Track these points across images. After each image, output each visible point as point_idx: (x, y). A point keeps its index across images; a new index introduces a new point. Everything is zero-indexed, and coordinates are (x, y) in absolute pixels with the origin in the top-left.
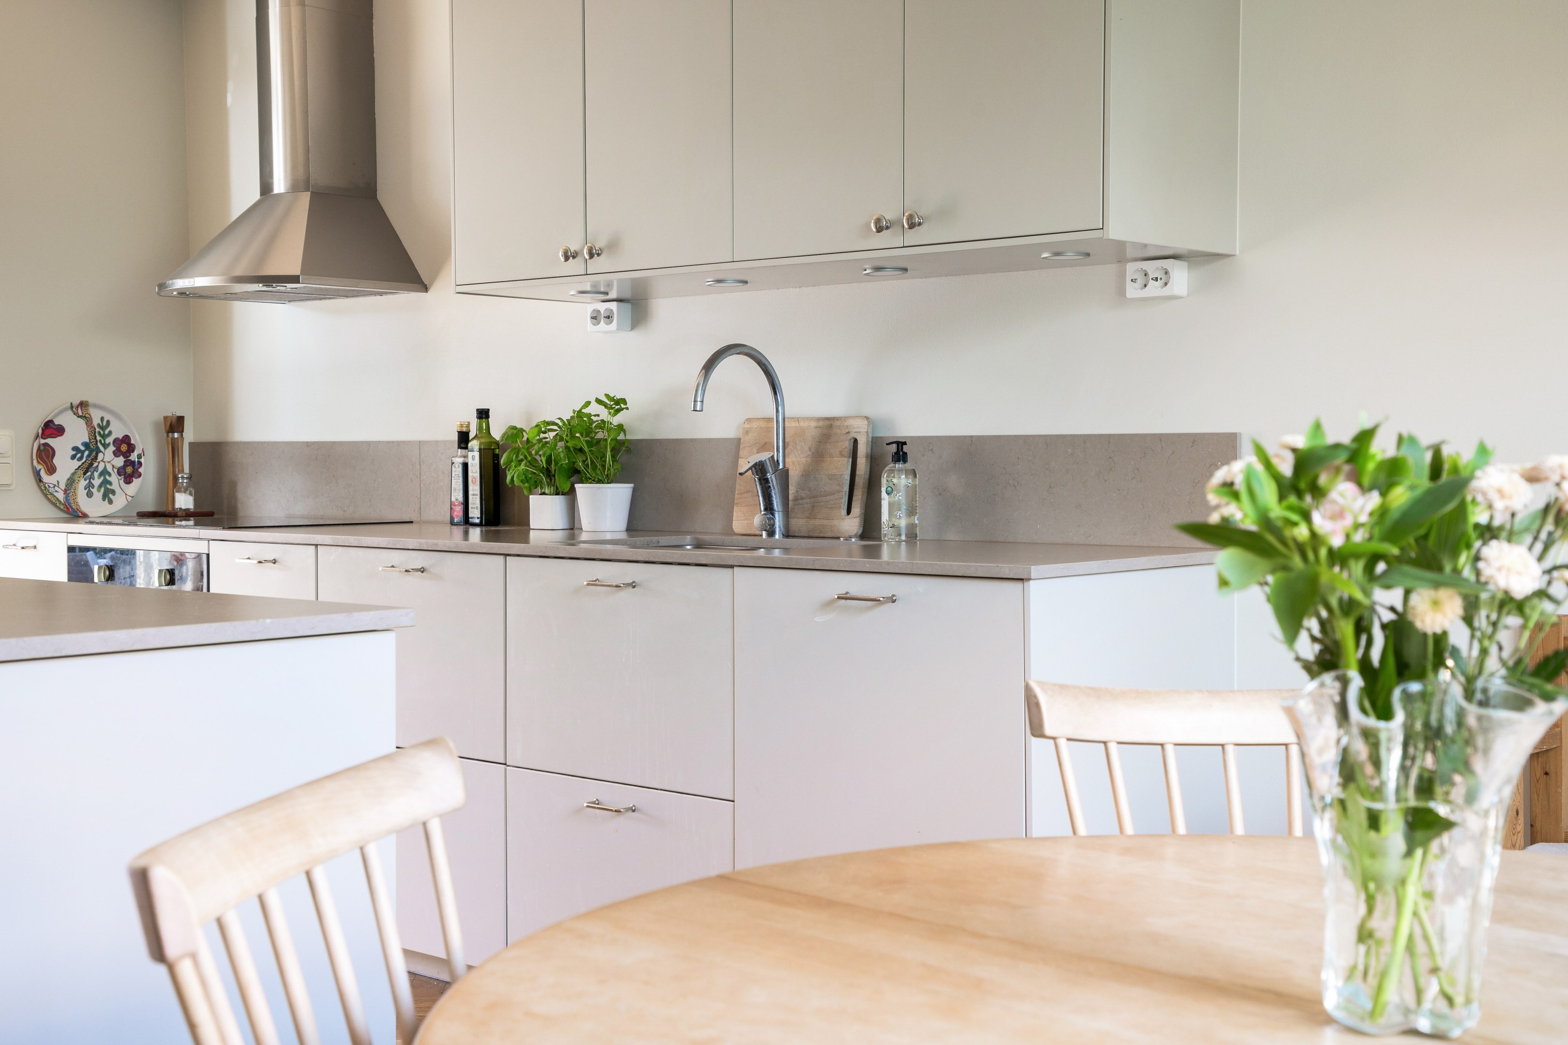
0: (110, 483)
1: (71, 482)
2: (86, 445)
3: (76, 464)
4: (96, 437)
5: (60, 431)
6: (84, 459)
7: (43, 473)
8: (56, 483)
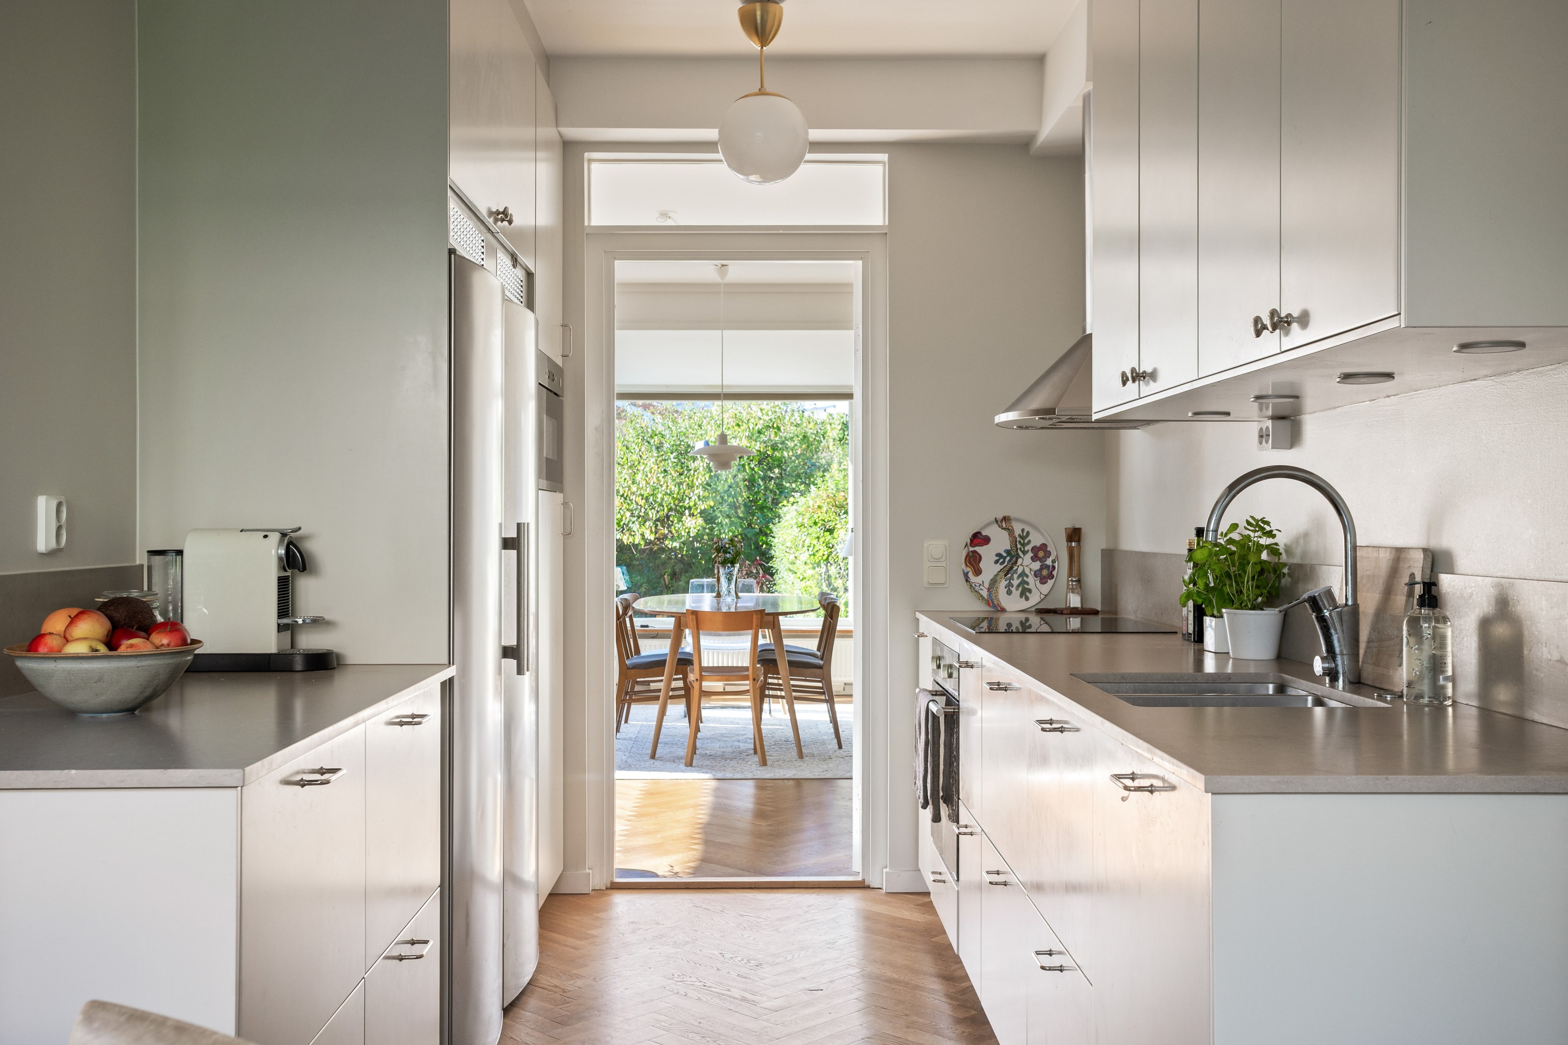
0: (1028, 583)
1: (994, 582)
2: (1008, 552)
3: (999, 567)
4: (1016, 545)
5: (986, 540)
6: (1006, 563)
7: (970, 575)
8: (981, 583)
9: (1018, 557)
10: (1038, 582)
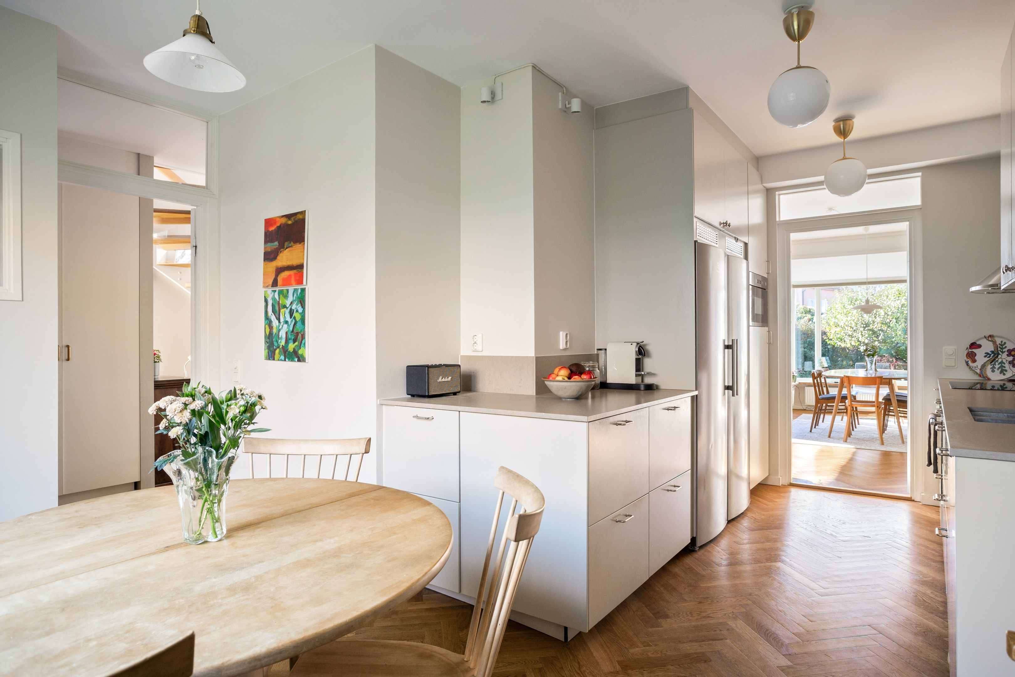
0: (1005, 367)
1: (984, 366)
2: (993, 352)
3: (987, 359)
4: (998, 349)
5: (979, 346)
6: (991, 357)
7: (970, 362)
8: (976, 366)
9: (999, 354)
10: (1011, 367)
